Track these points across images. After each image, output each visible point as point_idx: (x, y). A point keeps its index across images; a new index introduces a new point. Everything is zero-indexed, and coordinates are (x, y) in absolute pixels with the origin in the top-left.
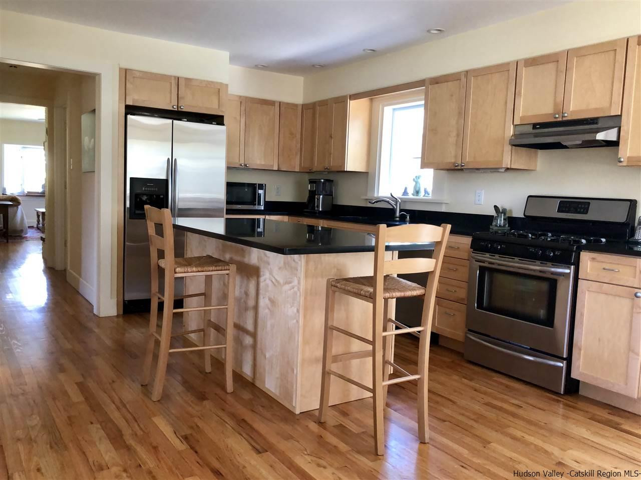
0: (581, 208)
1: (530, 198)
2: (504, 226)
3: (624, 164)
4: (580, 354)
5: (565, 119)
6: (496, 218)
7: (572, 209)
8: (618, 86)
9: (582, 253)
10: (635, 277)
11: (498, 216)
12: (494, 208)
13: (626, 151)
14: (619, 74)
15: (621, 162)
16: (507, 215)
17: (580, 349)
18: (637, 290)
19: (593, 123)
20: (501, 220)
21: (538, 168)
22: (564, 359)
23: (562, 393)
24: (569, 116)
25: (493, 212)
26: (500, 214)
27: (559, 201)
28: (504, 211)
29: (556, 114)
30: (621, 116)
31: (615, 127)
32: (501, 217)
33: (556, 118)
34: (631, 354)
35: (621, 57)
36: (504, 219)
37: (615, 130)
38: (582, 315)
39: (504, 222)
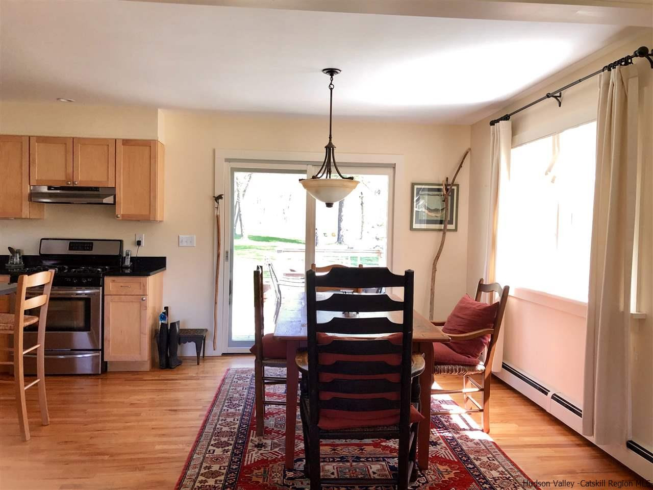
0: (86, 247)
1: (43, 241)
2: (21, 263)
3: (120, 219)
4: (109, 344)
5: (75, 185)
6: (12, 257)
7: (80, 248)
8: (111, 169)
9: (105, 278)
10: (141, 289)
11: (14, 256)
12: (8, 251)
13: (121, 210)
14: (112, 161)
15: (118, 217)
16: (21, 255)
17: (109, 341)
18: (142, 297)
19: (96, 191)
20: (17, 259)
21: (45, 217)
22: (100, 350)
23: (100, 373)
24: (77, 184)
25: (8, 253)
26: (15, 254)
27: (69, 241)
28: (19, 252)
29: (68, 182)
30: (115, 187)
31: (112, 195)
32: (17, 256)
33: (68, 184)
34: (142, 335)
35: (112, 150)
36: (20, 258)
37: (112, 197)
38: (109, 318)
39: (20, 261)
